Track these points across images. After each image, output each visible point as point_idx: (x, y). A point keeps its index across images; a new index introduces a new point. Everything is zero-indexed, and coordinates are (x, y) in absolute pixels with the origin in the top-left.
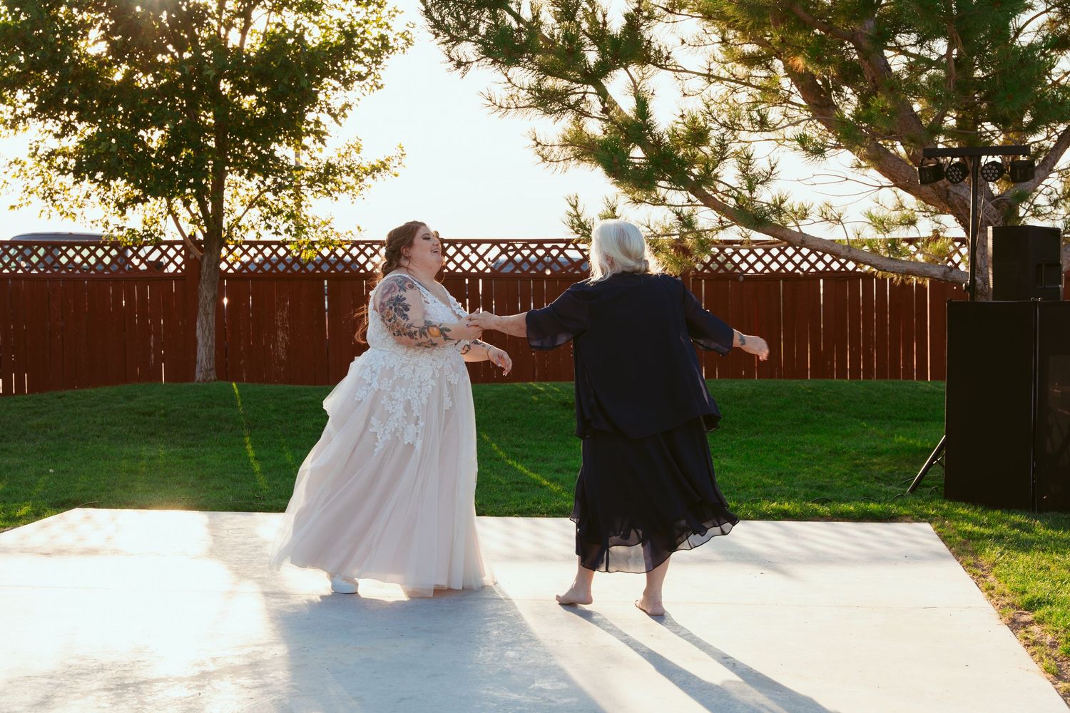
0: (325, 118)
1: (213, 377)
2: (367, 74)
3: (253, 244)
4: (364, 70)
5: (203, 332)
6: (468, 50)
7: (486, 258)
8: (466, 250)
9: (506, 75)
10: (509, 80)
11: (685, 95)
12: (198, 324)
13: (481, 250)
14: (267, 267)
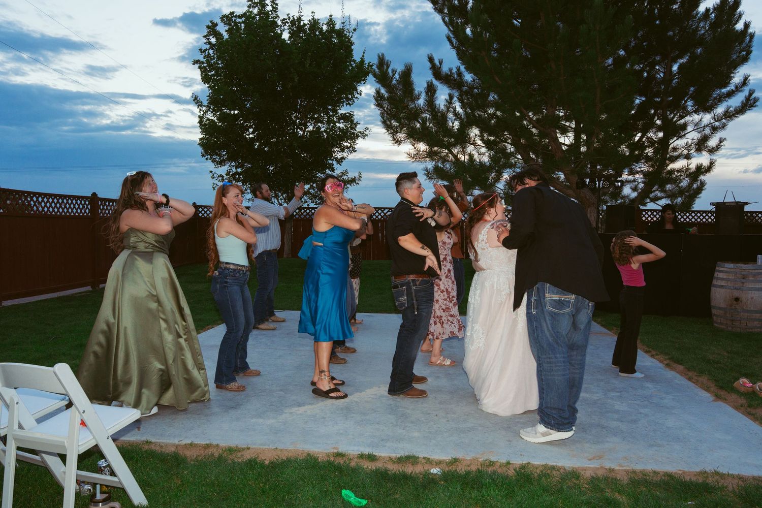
0: (335, 163)
1: (290, 256)
2: (351, 146)
3: (308, 208)
4: (349, 145)
5: (287, 240)
6: (401, 136)
7: (387, 214)
8: (380, 211)
9: (414, 146)
10: (415, 148)
11: (479, 154)
12: (285, 237)
13: (385, 212)
14: (308, 217)
